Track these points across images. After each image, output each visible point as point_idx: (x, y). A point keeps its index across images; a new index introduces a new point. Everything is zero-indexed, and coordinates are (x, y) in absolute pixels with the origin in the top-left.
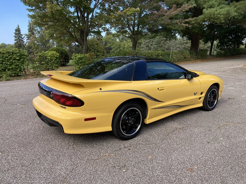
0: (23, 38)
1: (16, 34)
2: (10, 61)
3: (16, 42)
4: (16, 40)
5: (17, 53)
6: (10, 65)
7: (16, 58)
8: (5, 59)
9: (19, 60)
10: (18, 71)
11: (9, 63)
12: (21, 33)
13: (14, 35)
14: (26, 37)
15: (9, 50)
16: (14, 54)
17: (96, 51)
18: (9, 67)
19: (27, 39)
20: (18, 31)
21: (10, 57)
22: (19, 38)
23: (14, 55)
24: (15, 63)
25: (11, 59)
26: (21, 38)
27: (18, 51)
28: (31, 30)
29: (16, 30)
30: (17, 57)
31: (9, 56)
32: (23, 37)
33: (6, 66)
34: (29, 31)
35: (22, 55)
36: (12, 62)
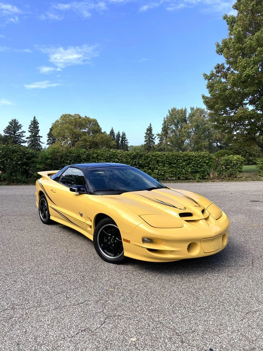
0: (153, 139)
1: (146, 134)
3: (145, 143)
4: (146, 141)
5: (207, 157)
6: (200, 168)
7: (205, 161)
8: (196, 162)
9: (208, 163)
11: (199, 166)
12: (153, 133)
13: (145, 135)
14: (158, 137)
17: (247, 154)
19: (159, 139)
20: (150, 130)
22: (149, 138)
23: (204, 159)
24: (204, 166)
25: (201, 162)
26: (152, 138)
28: (165, 129)
29: (148, 130)
30: (207, 160)
31: (200, 159)
32: (154, 137)
33: (197, 169)
34: (163, 131)
35: (210, 159)
36: (202, 165)
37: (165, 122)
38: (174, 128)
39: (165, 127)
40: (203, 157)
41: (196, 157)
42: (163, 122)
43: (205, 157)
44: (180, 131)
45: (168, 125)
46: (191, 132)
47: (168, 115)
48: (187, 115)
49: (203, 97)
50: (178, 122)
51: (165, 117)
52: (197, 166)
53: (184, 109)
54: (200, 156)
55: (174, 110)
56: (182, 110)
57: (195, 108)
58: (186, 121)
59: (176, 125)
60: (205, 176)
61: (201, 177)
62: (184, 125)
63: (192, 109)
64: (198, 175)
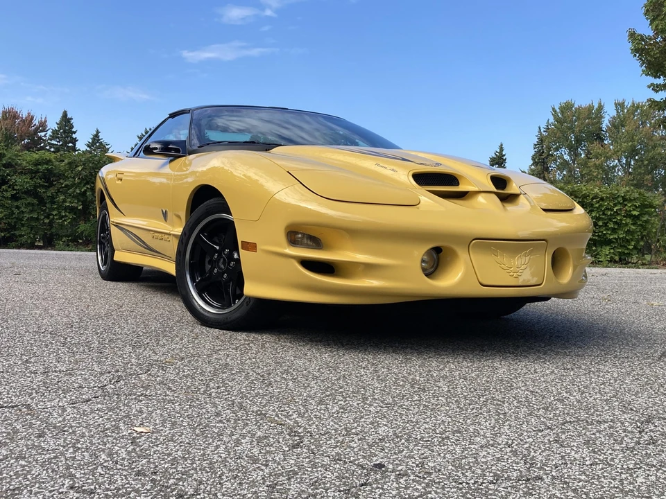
2: (615, 218)
5: (635, 199)
6: (614, 231)
7: (630, 211)
8: (604, 214)
9: (638, 217)
10: (631, 247)
11: (611, 225)
15: (616, 192)
16: (625, 203)
18: (610, 234)
20: (499, 161)
21: (617, 208)
23: (626, 205)
24: (627, 224)
25: (618, 214)
27: (636, 195)
28: (541, 159)
29: (493, 161)
30: (634, 210)
31: (615, 205)
33: (604, 232)
34: (535, 163)
35: (643, 206)
36: (618, 224)
37: (541, 140)
38: (567, 157)
39: (540, 153)
40: (624, 199)
41: (602, 199)
42: (535, 140)
43: (630, 200)
44: (584, 165)
45: (549, 149)
46: (614, 167)
47: (552, 120)
48: (606, 123)
49: (632, 35)
50: (579, 141)
51: (543, 126)
52: (605, 225)
53: (596, 106)
54: (614, 197)
55: (567, 107)
56: (590, 108)
57: (628, 104)
58: (600, 138)
59: (573, 149)
60: (629, 255)
61: (617, 258)
62: (596, 147)
63: (620, 105)
64: (607, 250)
